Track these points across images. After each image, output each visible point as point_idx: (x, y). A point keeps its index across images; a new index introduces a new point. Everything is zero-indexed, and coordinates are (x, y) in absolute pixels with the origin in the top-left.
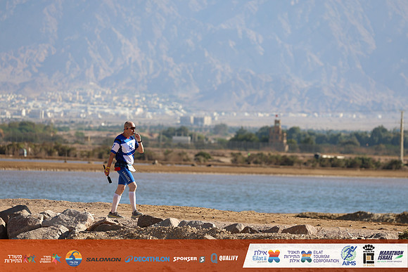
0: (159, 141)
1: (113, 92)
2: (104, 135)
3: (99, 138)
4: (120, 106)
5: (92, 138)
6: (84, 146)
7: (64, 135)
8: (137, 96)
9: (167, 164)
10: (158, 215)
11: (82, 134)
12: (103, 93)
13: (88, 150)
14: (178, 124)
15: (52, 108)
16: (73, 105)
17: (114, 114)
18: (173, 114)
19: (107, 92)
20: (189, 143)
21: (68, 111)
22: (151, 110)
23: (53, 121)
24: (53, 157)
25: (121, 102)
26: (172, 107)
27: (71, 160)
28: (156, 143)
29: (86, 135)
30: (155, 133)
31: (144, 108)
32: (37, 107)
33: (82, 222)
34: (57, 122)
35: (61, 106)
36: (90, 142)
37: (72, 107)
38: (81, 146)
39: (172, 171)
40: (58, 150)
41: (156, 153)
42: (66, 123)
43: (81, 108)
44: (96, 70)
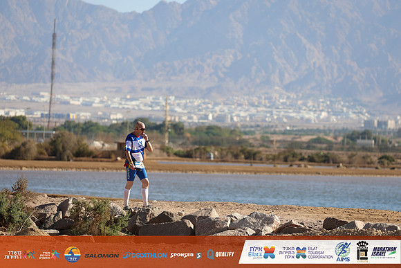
0: (343, 144)
1: (297, 96)
2: (289, 138)
3: (284, 141)
4: (305, 110)
5: (277, 141)
6: (270, 149)
7: (250, 138)
8: (321, 100)
9: (351, 167)
10: (343, 218)
11: (267, 137)
12: (288, 98)
13: (274, 153)
14: (362, 127)
15: (238, 112)
16: (259, 109)
17: (299, 118)
18: (357, 118)
19: (292, 96)
20: (373, 146)
21: (254, 115)
22: (336, 114)
23: (239, 125)
24: (240, 160)
25: (306, 106)
26: (357, 111)
27: (257, 163)
28: (340, 146)
29: (272, 139)
30: (339, 136)
31: (328, 112)
32: (223, 111)
33: (268, 224)
34: (243, 126)
35: (247, 110)
36: (276, 145)
37: (258, 112)
38: (267, 149)
39: (356, 174)
40: (244, 153)
41: (341, 156)
42: (252, 127)
43: (266, 112)
44: (281, 75)
